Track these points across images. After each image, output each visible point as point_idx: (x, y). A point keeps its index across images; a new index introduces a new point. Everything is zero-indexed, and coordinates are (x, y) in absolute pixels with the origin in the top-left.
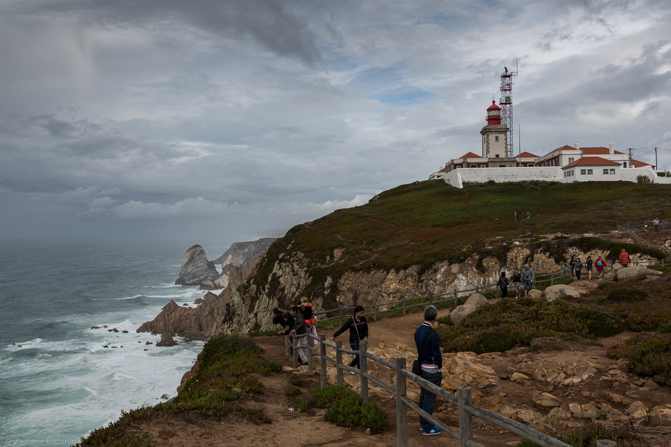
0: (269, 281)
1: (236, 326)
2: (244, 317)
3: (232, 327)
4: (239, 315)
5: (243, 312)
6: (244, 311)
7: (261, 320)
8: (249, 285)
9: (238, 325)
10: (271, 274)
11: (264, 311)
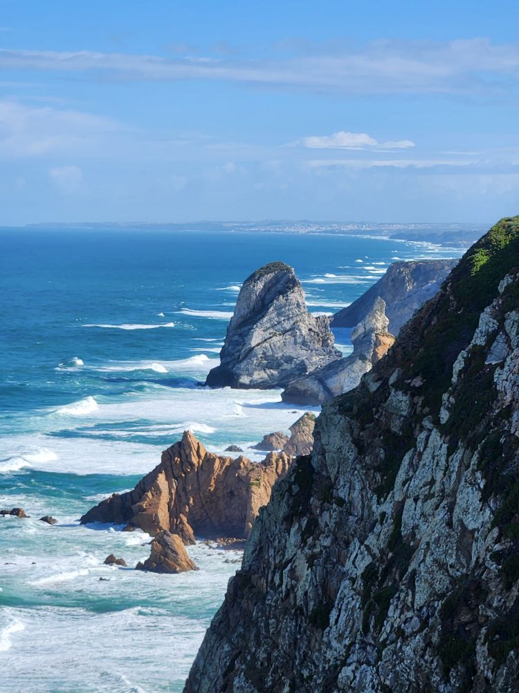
0: (454, 379)
1: (327, 542)
2: (358, 510)
3: (314, 546)
4: (341, 502)
5: (356, 494)
6: (358, 486)
7: (416, 527)
8: (384, 391)
9: (335, 540)
10: (464, 353)
11: (429, 496)
